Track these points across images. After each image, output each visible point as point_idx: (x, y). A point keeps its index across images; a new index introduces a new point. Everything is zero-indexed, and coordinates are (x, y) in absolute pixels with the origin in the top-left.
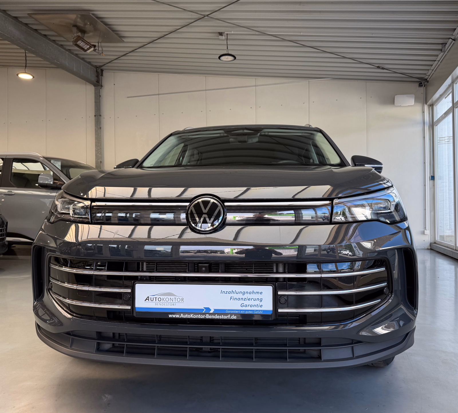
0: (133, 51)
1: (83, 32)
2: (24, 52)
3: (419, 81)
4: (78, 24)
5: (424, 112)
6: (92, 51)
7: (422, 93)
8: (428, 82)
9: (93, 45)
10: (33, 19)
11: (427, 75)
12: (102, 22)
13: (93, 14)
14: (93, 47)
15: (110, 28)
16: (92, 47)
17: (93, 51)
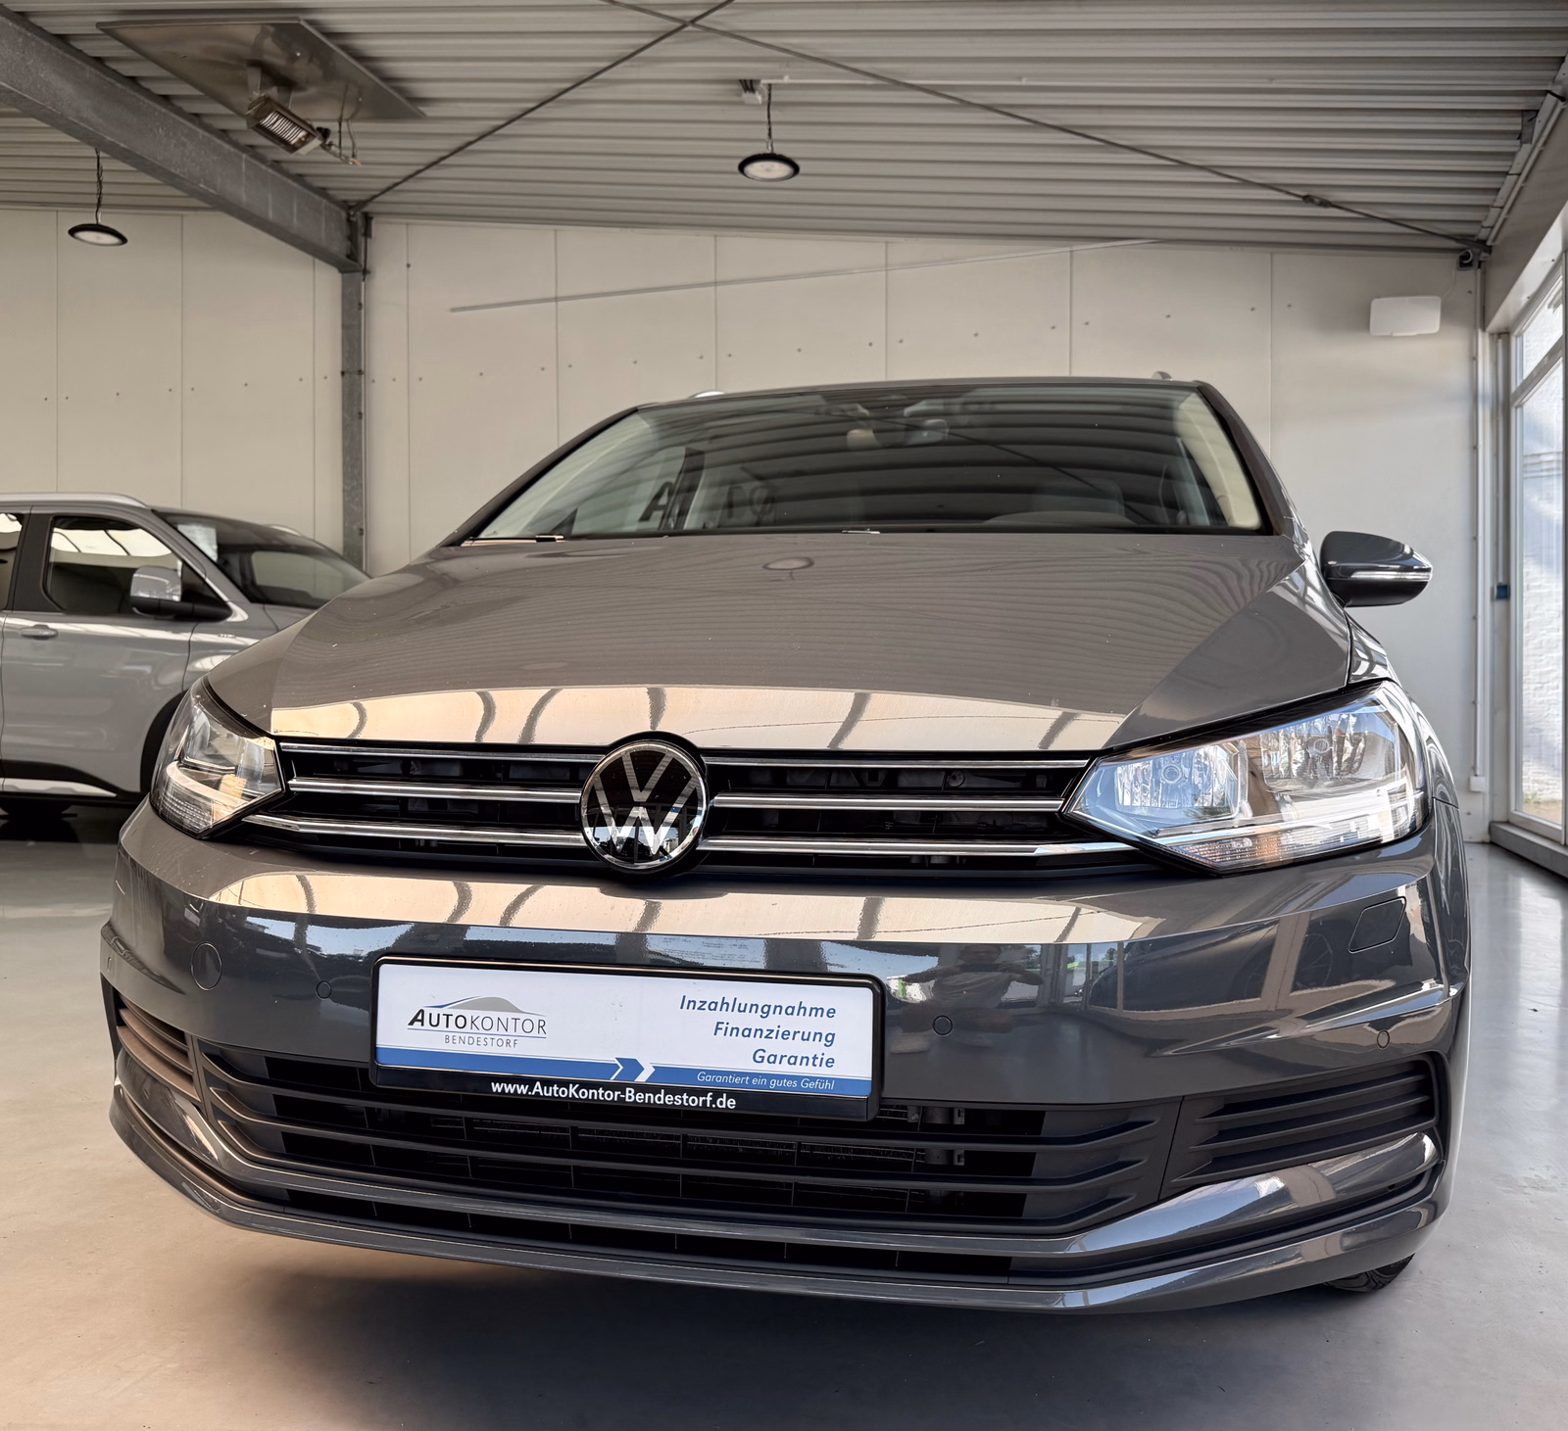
0: (460, 149)
1: (287, 83)
2: (95, 155)
3: (1461, 250)
4: (267, 58)
5: (1474, 359)
6: (316, 148)
7: (1470, 292)
8: (1489, 250)
9: (319, 129)
10: (116, 43)
11: (1485, 224)
12: (344, 48)
13: (311, 23)
14: (319, 135)
15: (374, 71)
16: (314, 137)
17: (323, 151)
